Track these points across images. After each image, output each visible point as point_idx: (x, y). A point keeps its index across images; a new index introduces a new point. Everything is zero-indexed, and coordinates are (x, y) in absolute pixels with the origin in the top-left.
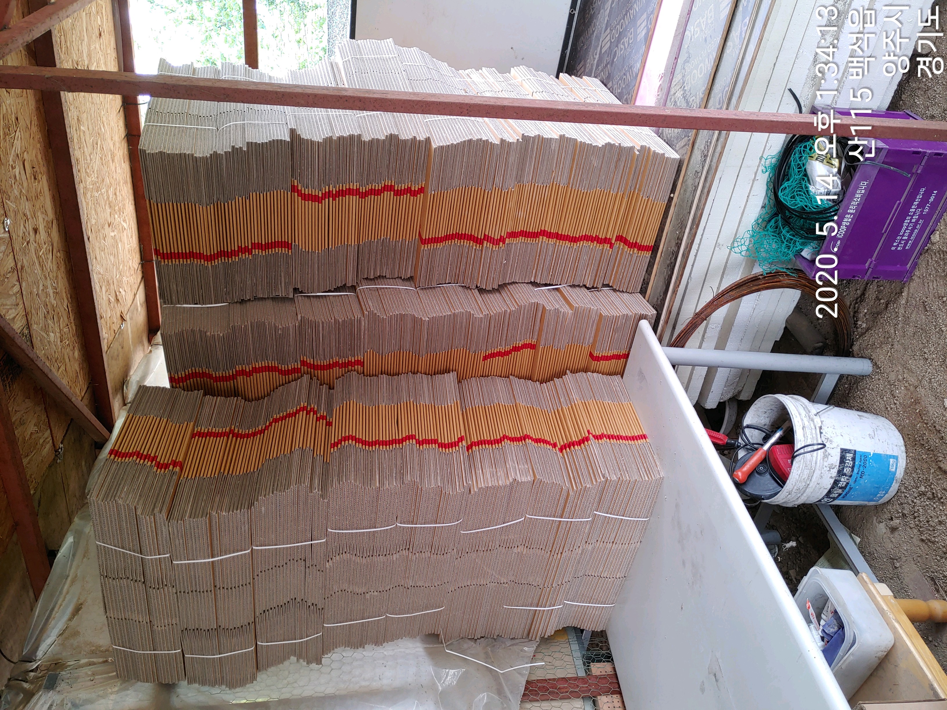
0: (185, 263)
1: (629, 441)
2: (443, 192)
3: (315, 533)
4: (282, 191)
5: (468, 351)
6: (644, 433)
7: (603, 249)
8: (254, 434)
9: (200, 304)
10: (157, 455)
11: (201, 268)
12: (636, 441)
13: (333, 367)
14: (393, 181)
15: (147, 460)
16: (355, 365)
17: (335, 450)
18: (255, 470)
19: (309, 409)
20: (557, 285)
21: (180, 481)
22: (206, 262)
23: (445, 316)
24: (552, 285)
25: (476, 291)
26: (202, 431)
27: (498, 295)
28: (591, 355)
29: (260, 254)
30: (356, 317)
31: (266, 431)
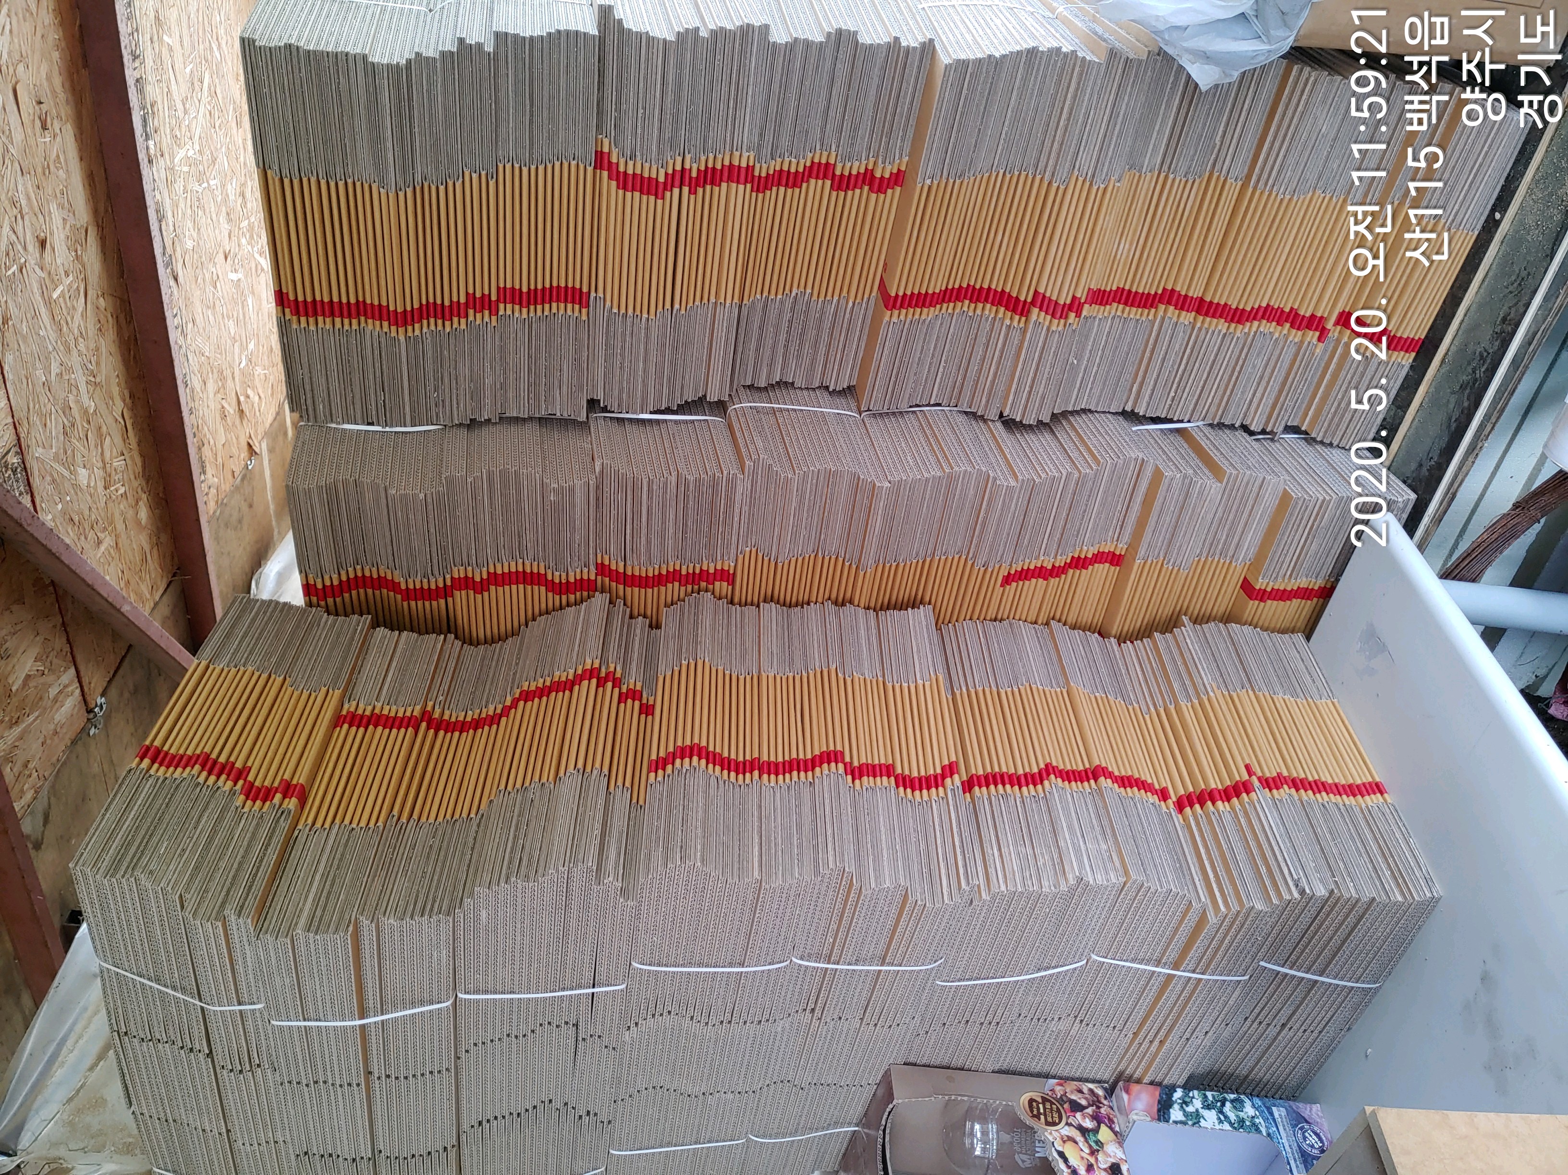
0: (346, 327)
1: (1344, 797)
2: (951, 181)
3: (602, 970)
4: (574, 163)
5: (970, 563)
6: (1378, 780)
7: (1302, 342)
8: (477, 724)
9: (379, 425)
10: (249, 764)
11: (383, 340)
12: (1359, 797)
13: (667, 581)
14: (834, 154)
15: (224, 777)
16: (715, 579)
17: (660, 778)
18: (472, 815)
19: (603, 674)
20: (1182, 421)
21: (296, 832)
22: (393, 328)
23: (927, 480)
24: (1171, 421)
25: (999, 425)
26: (360, 712)
27: (1048, 436)
28: (1247, 587)
29: (517, 314)
30: (725, 473)
31: (504, 719)
